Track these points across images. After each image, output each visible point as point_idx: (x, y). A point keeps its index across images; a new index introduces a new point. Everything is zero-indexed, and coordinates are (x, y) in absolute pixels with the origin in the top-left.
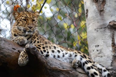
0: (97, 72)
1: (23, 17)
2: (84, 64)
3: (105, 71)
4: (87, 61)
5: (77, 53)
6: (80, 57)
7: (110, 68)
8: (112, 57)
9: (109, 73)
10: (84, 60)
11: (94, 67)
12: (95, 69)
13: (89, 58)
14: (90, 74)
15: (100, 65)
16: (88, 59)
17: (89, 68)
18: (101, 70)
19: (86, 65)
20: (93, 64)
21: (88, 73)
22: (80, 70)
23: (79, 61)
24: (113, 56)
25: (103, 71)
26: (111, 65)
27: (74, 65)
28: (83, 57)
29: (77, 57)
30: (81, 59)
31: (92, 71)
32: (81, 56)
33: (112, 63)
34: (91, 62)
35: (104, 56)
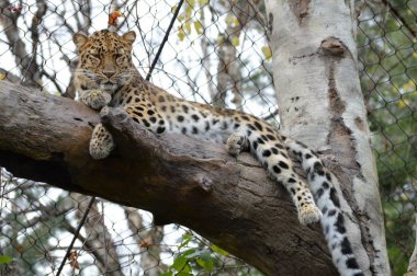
0: (288, 162)
1: (93, 48)
2: (255, 145)
3: (308, 156)
4: (263, 136)
5: (240, 119)
6: (247, 128)
7: (324, 148)
8: (328, 123)
9: (319, 160)
10: (256, 135)
11: (279, 150)
12: (284, 155)
13: (269, 130)
14: (270, 167)
15: (298, 143)
16: (265, 133)
17: (267, 154)
18: (300, 154)
19: (260, 145)
20: (278, 142)
21: (266, 165)
22: (246, 158)
23: (242, 139)
24: (332, 120)
25: (304, 157)
26: (328, 143)
27: (231, 148)
28: (253, 129)
29: (239, 129)
30: (249, 133)
31: (275, 159)
32: (250, 126)
33: (329, 136)
34: (272, 138)
35: (312, 121)
